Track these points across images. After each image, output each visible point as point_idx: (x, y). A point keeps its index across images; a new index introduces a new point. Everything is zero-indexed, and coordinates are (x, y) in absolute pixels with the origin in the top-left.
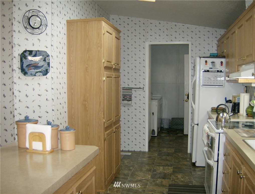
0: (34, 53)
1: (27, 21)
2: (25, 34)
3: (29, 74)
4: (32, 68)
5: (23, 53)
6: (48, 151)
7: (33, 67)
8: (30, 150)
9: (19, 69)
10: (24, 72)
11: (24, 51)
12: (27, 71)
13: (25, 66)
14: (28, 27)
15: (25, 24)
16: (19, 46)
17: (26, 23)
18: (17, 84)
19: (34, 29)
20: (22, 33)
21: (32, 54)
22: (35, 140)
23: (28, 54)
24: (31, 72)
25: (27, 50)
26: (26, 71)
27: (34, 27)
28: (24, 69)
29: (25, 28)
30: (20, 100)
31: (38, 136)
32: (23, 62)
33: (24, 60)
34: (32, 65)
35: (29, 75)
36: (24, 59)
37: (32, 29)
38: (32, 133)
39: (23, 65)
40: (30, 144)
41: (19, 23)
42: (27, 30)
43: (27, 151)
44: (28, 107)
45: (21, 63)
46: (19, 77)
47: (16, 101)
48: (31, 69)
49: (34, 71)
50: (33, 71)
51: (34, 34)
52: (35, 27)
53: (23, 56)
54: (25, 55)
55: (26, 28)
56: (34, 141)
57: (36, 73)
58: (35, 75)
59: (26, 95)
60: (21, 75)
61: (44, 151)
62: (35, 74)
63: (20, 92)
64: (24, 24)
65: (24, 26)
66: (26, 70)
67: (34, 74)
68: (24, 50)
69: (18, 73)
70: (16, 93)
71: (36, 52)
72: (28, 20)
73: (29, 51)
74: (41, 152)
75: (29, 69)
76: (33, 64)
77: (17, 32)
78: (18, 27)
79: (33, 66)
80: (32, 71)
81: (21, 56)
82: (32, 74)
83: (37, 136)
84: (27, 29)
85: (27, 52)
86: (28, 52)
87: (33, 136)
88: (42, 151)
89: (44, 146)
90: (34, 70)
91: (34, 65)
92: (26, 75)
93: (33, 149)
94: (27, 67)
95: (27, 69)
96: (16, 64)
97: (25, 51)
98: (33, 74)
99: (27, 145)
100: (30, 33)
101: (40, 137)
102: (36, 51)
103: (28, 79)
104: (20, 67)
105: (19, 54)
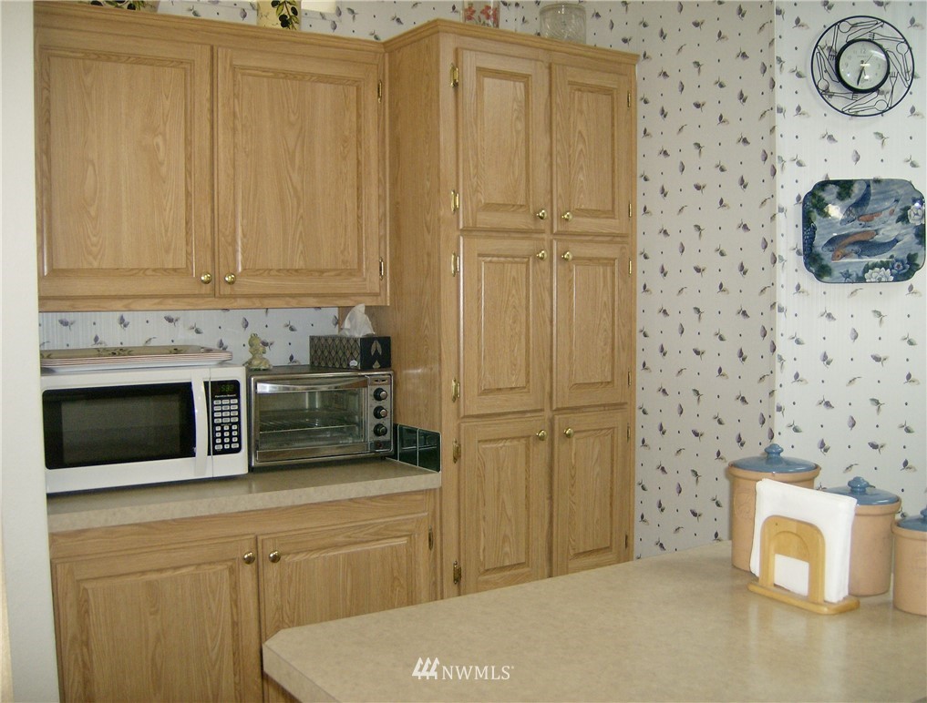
0: (857, 191)
1: (830, 65)
2: (821, 117)
3: (836, 273)
4: (849, 249)
5: (812, 194)
6: (832, 603)
7: (856, 248)
8: (761, 587)
9: (798, 253)
10: (817, 265)
11: (819, 184)
12: (829, 264)
13: (820, 241)
14: (833, 89)
15: (822, 77)
16: (800, 164)
17: (826, 76)
18: (790, 313)
19: (860, 95)
20: (809, 116)
21: (849, 195)
22: (783, 550)
23: (835, 195)
24: (845, 264)
25: (832, 178)
26: (824, 263)
27: (859, 87)
28: (818, 255)
29: (821, 95)
30: (797, 376)
31: (796, 535)
32: (815, 228)
33: (817, 221)
34: (851, 239)
35: (838, 278)
36: (818, 217)
37: (850, 96)
38: (775, 521)
39: (813, 238)
40: (766, 562)
41: (799, 75)
42: (832, 101)
43: (752, 588)
44: (828, 404)
45: (804, 231)
46: (798, 287)
47: (783, 377)
48: (845, 256)
49: (858, 260)
50: (855, 262)
51: (860, 113)
52: (861, 86)
53: (813, 203)
54: (821, 200)
55: (825, 93)
56: (779, 553)
57: (866, 270)
58: (861, 279)
59: (825, 357)
60: (807, 279)
61: (813, 603)
62: (860, 274)
63: (798, 342)
64: (817, 78)
65: (817, 87)
66: (827, 256)
67: (857, 275)
68: (821, 179)
69: (792, 269)
70: (784, 347)
71: (868, 186)
72: (833, 63)
73: (836, 183)
74: (802, 604)
75: (838, 253)
76: (856, 233)
77: (791, 111)
78: (793, 91)
79: (854, 243)
80: (851, 263)
81: (804, 203)
82: (850, 275)
83: (792, 533)
84: (831, 96)
85: (831, 186)
86: (835, 189)
87: (778, 534)
88: (806, 599)
89: (816, 578)
90: (859, 256)
91: (858, 238)
92: (826, 279)
93: (775, 585)
94: (831, 248)
95: (831, 254)
96: (788, 235)
97: (823, 185)
98: (854, 275)
99: (755, 566)
100: (843, 112)
101: (805, 540)
102: (868, 183)
103: (834, 294)
104: (801, 247)
105: (799, 198)
